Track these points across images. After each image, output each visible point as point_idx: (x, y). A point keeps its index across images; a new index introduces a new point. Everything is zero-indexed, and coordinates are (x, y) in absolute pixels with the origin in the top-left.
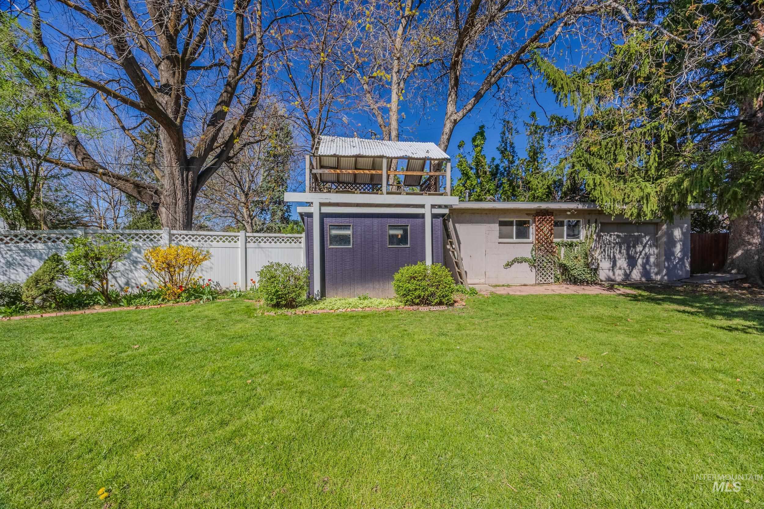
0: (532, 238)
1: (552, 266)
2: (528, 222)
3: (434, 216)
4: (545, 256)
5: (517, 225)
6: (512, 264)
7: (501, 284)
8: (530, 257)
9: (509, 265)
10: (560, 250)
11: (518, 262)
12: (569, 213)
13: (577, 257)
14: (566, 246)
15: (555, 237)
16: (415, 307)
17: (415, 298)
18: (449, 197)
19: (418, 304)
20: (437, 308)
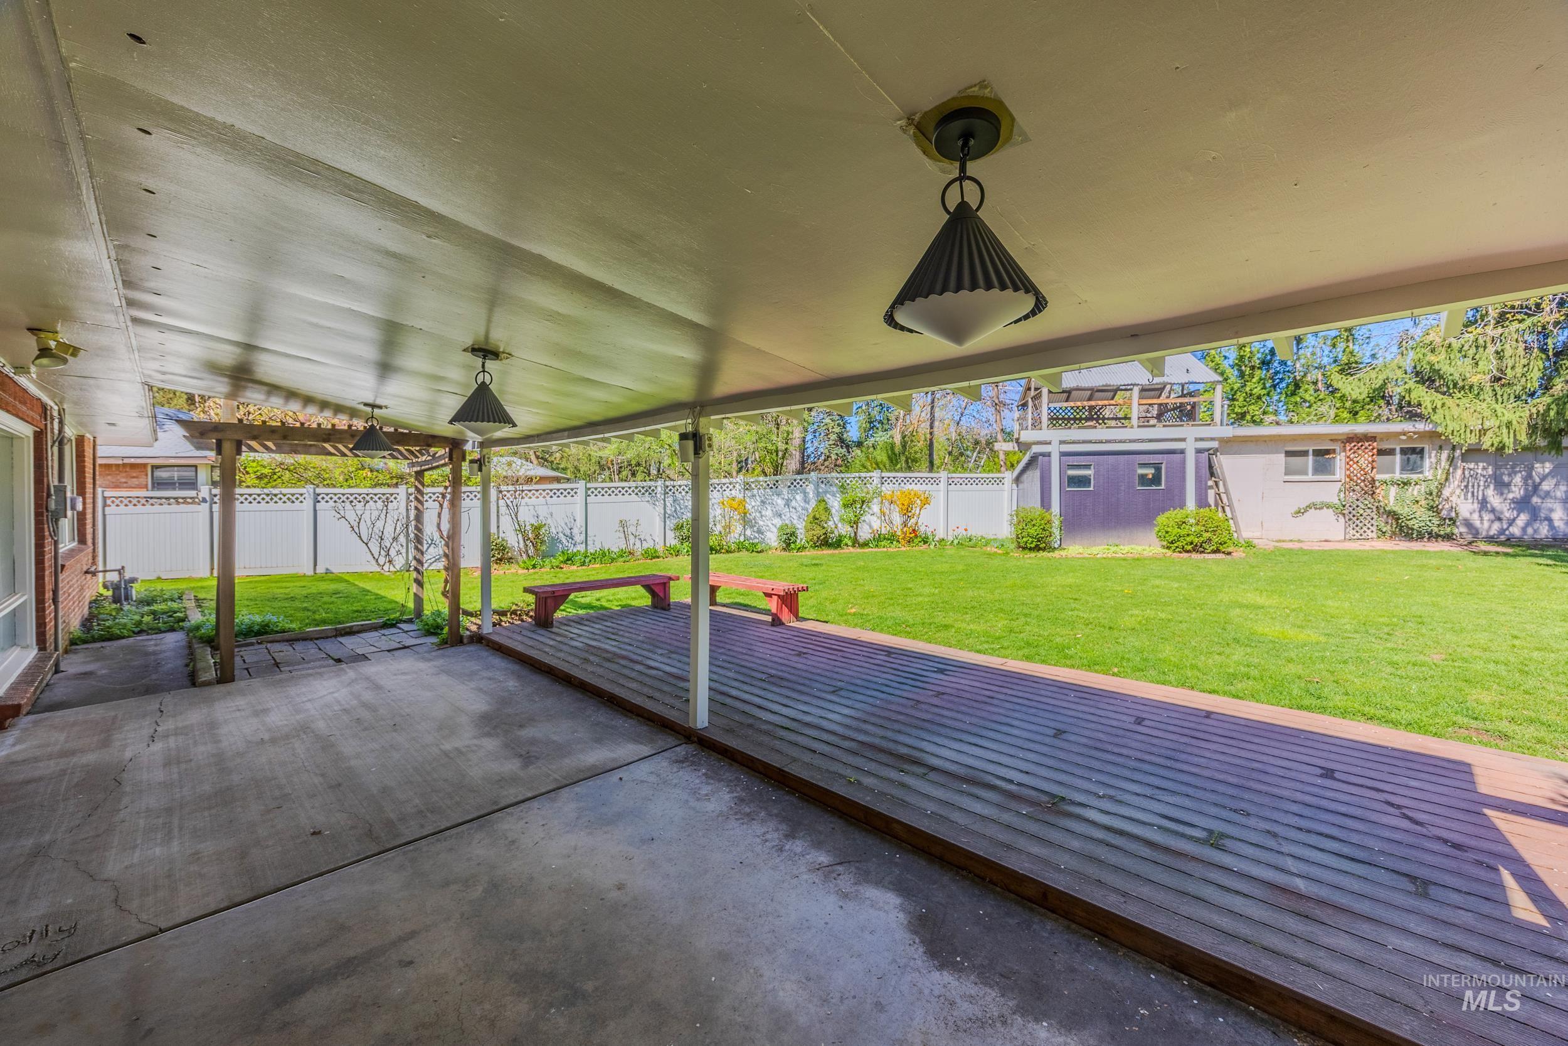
0: (1340, 473)
1: (1373, 515)
2: (1334, 451)
3: (1199, 451)
4: (1361, 499)
5: (1313, 455)
6: (1306, 511)
7: (1288, 539)
8: (1337, 502)
9: (1299, 512)
10: (1387, 491)
11: (1316, 509)
12: (1404, 437)
13: (1417, 502)
14: (1399, 485)
15: (1378, 473)
16: (1186, 555)
17: (1187, 544)
18: (1219, 427)
19: (1188, 552)
20: (1213, 556)
